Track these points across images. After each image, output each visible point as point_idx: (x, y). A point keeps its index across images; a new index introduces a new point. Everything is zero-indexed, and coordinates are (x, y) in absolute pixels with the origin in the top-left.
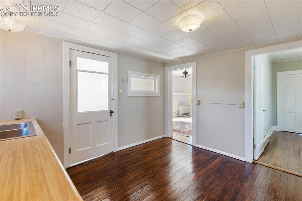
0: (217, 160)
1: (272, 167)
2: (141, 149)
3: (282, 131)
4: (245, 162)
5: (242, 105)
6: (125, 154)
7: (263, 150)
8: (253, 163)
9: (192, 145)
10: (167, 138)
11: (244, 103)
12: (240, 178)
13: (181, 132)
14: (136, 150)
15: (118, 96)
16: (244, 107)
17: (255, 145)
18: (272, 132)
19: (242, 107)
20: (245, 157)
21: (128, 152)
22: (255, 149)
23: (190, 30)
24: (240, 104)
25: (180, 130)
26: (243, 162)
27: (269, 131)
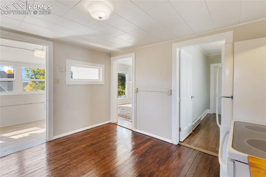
0: (147, 143)
1: (192, 148)
2: (79, 136)
3: (214, 114)
4: (172, 144)
5: (169, 92)
6: (59, 142)
7: (192, 131)
8: (178, 144)
9: (131, 130)
10: (112, 123)
11: (171, 90)
12: (160, 161)
13: (127, 117)
14: (73, 138)
15: (54, 85)
16: (171, 94)
17: (181, 128)
18: (205, 115)
19: (169, 94)
20: (172, 140)
21: (64, 141)
22: (181, 131)
23: (100, 18)
24: (168, 91)
25: (128, 115)
26: (169, 144)
27: (202, 114)
